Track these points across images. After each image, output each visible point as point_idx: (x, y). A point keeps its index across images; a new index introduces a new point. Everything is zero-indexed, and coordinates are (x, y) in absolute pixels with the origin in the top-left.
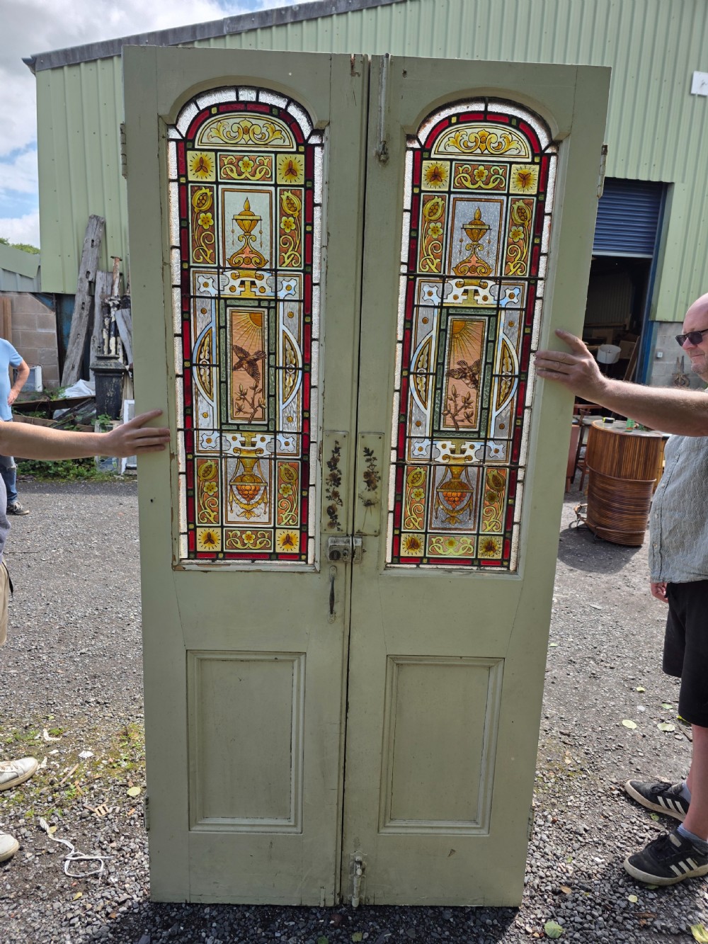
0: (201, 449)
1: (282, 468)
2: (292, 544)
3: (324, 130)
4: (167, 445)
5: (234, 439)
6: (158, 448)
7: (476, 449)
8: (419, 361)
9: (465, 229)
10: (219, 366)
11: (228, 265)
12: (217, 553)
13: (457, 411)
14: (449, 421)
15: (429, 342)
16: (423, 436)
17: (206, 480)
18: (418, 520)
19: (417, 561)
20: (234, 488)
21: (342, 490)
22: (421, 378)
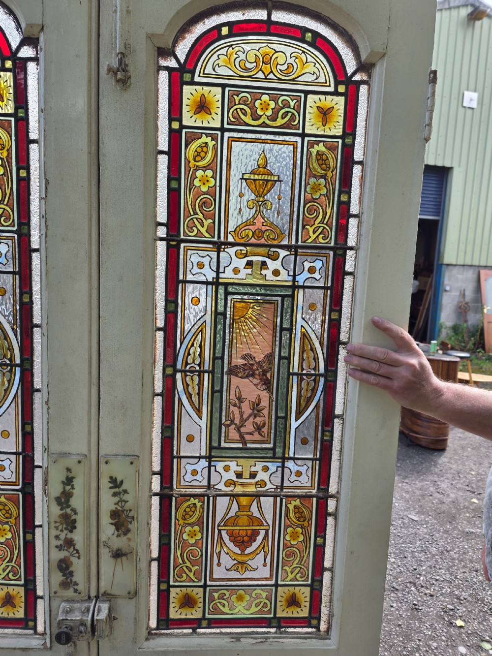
2: (14, 606)
3: (38, 39)
7: (270, 472)
8: (189, 354)
9: (246, 180)
13: (243, 421)
14: (234, 434)
15: (201, 330)
16: (197, 455)
18: (193, 569)
19: (194, 624)
21: (78, 536)
22: (192, 377)
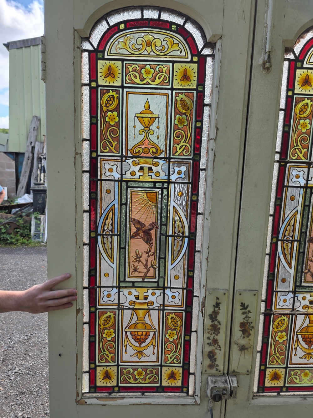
0: (102, 302)
1: (169, 317)
2: (175, 379)
3: (215, 43)
4: (74, 302)
5: (130, 294)
6: (67, 306)
8: (286, 230)
10: (120, 235)
11: (129, 154)
12: (113, 387)
14: (309, 278)
15: (295, 216)
16: (288, 290)
17: (106, 328)
18: (280, 358)
19: (279, 390)
20: (129, 333)
21: (220, 338)
22: (287, 244)
